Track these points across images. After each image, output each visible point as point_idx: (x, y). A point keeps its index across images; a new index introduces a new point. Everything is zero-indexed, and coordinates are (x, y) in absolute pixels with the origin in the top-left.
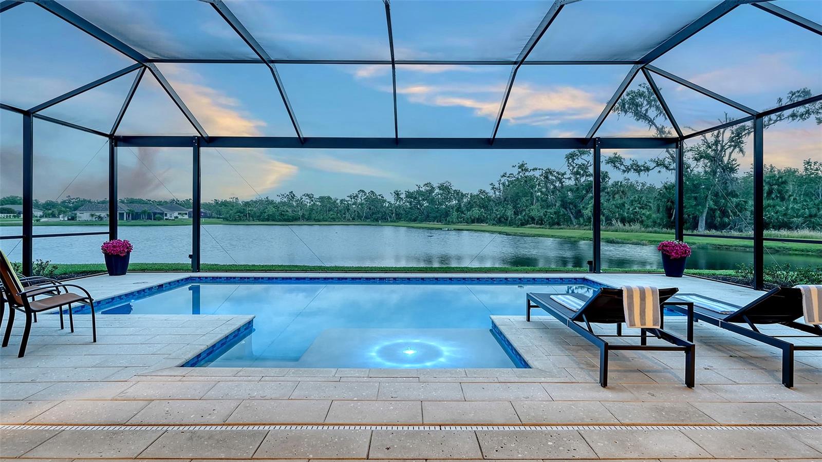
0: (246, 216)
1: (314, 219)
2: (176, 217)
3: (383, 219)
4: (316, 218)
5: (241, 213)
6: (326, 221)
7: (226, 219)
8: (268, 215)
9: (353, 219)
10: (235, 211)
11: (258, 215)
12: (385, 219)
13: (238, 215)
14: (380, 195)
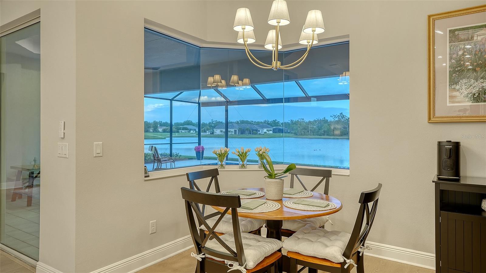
0: (309, 132)
2: (266, 133)
5: (306, 129)
7: (296, 134)
8: (324, 131)
10: (302, 128)
11: (317, 131)
13: (304, 131)
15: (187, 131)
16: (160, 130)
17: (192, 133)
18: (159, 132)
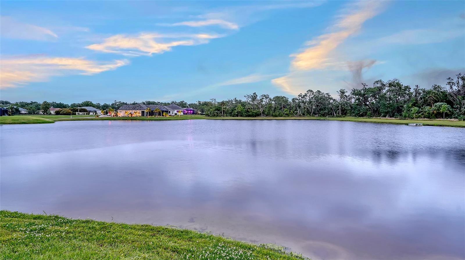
0: (222, 113)
1: (272, 115)
2: (176, 114)
3: (329, 114)
4: (274, 114)
5: (218, 110)
6: (281, 116)
7: (208, 115)
8: (238, 112)
9: (304, 114)
10: (214, 109)
11: (230, 111)
12: (331, 115)
13: (217, 112)
14: (327, 94)
15: (85, 113)
16: (52, 112)
17: (92, 116)
18: (50, 114)
